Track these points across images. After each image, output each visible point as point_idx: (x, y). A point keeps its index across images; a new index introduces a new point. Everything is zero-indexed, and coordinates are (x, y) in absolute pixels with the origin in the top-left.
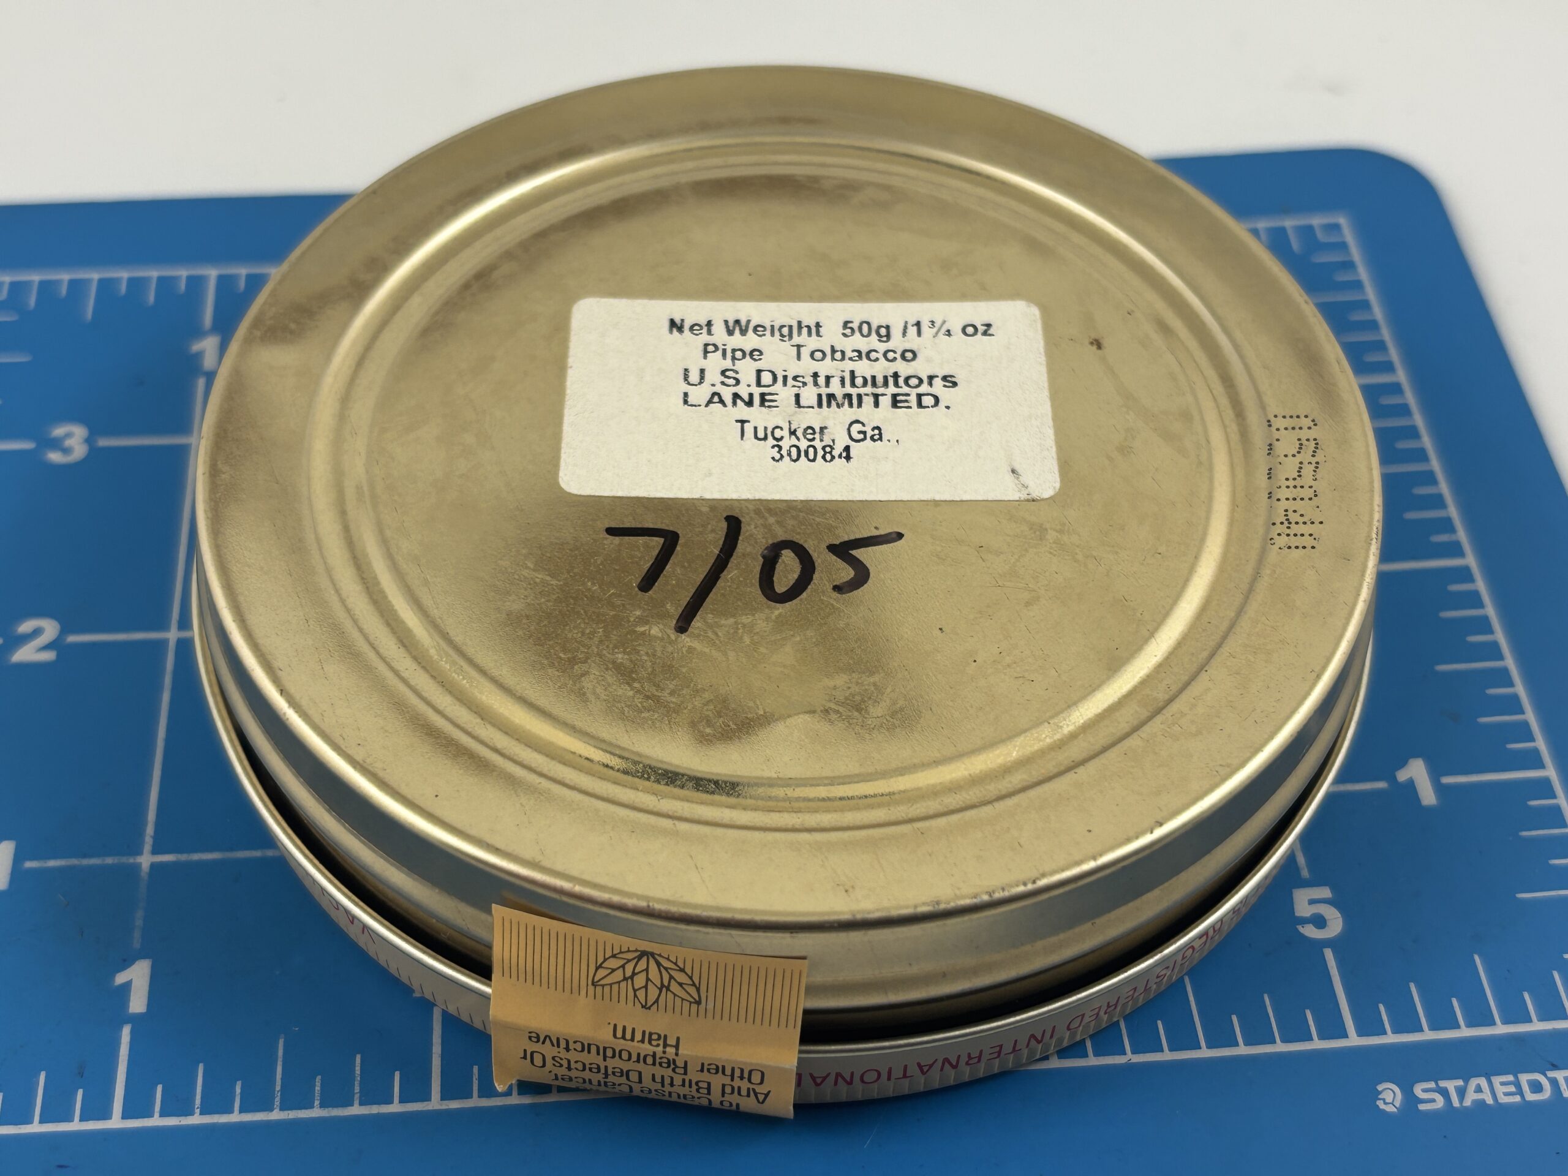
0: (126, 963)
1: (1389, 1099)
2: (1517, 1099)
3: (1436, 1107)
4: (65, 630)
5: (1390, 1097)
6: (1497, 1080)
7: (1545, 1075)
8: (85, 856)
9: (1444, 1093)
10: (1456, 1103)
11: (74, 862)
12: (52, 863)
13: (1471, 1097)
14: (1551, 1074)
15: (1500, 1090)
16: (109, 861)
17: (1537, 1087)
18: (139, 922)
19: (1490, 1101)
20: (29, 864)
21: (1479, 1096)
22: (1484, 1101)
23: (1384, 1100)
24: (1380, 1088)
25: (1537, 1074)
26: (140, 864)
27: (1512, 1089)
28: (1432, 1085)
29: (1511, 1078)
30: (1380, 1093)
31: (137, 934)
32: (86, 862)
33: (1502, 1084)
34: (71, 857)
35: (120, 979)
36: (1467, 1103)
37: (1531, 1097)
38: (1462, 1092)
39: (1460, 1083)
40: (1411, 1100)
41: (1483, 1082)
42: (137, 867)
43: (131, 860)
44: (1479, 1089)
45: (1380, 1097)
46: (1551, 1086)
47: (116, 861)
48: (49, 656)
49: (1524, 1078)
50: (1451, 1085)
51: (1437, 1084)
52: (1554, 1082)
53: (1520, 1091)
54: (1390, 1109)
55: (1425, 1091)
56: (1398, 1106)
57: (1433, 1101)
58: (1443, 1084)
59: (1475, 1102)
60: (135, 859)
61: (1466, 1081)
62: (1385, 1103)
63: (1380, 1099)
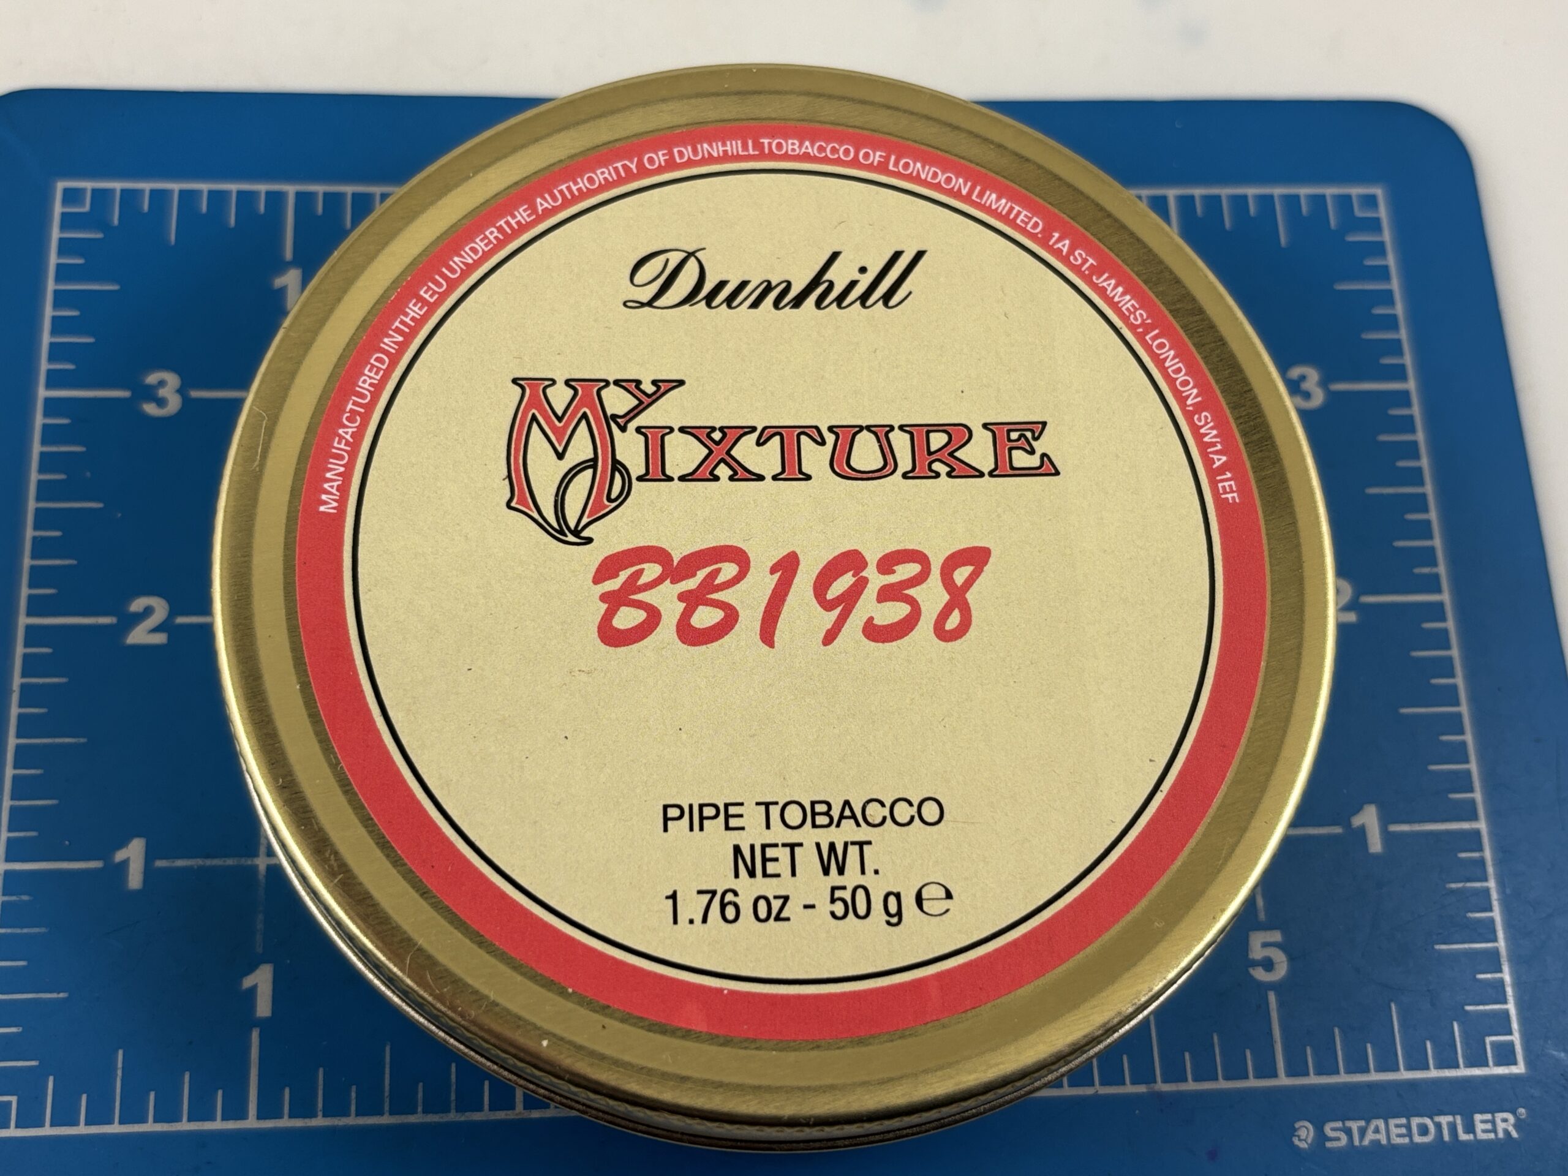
0: (251, 968)
1: (1303, 1136)
2: (1406, 1140)
3: (1340, 1145)
4: (173, 613)
5: (1305, 1134)
6: (1392, 1122)
7: (1432, 1119)
8: (208, 856)
9: (1348, 1132)
10: (1357, 1143)
11: (200, 862)
12: (180, 863)
13: (1370, 1136)
14: (1437, 1119)
15: (1394, 1131)
16: (230, 862)
17: (1424, 1130)
18: (260, 926)
19: (1384, 1142)
20: (160, 863)
21: (1378, 1136)
22: (1379, 1141)
23: (1299, 1136)
24: (1297, 1125)
25: (1425, 1118)
26: (257, 866)
27: (1404, 1131)
28: (1339, 1124)
29: (1403, 1121)
30: (1296, 1130)
31: (259, 938)
32: (209, 862)
33: (1397, 1126)
34: (196, 857)
35: (248, 982)
36: (1366, 1142)
37: (1418, 1139)
38: (1363, 1132)
39: (1362, 1123)
40: (1321, 1137)
41: (1381, 1123)
42: (255, 868)
43: (249, 862)
44: (1377, 1131)
45: (1296, 1134)
46: (1435, 1129)
47: (236, 863)
48: (160, 638)
49: (1415, 1121)
50: (1354, 1125)
51: (1344, 1124)
52: (1438, 1126)
53: (1410, 1134)
54: (1303, 1145)
55: (1333, 1129)
56: (1309, 1141)
57: (1338, 1139)
58: (1349, 1124)
59: (1372, 1142)
60: (252, 861)
61: (1368, 1122)
62: (1300, 1140)
63: (1296, 1136)
